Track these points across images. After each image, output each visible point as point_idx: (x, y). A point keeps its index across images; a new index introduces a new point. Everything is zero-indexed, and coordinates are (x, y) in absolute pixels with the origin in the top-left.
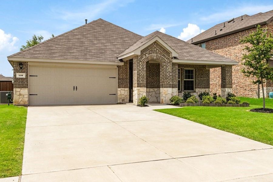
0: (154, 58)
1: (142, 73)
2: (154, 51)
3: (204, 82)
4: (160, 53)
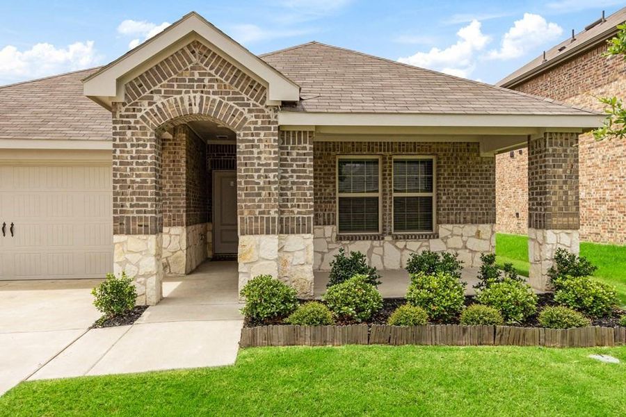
0: (191, 110)
1: (138, 176)
2: (191, 80)
3: (474, 201)
4: (219, 87)
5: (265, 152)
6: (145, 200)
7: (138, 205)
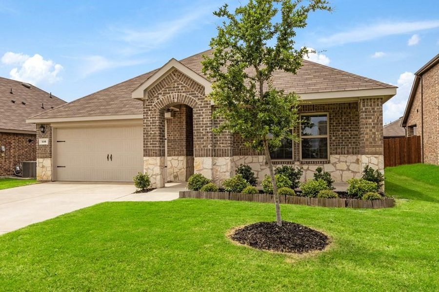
0: (174, 100)
1: (153, 131)
2: (173, 87)
3: (354, 140)
4: (185, 89)
5: (205, 118)
6: (155, 141)
7: (153, 144)
